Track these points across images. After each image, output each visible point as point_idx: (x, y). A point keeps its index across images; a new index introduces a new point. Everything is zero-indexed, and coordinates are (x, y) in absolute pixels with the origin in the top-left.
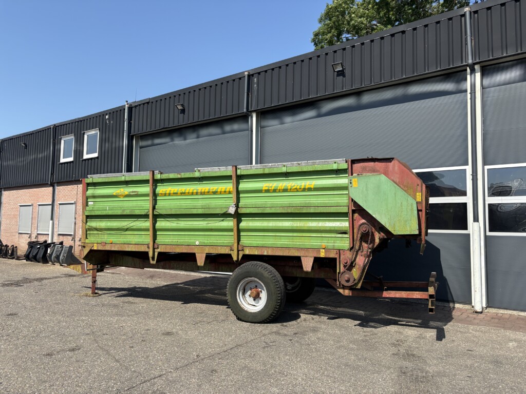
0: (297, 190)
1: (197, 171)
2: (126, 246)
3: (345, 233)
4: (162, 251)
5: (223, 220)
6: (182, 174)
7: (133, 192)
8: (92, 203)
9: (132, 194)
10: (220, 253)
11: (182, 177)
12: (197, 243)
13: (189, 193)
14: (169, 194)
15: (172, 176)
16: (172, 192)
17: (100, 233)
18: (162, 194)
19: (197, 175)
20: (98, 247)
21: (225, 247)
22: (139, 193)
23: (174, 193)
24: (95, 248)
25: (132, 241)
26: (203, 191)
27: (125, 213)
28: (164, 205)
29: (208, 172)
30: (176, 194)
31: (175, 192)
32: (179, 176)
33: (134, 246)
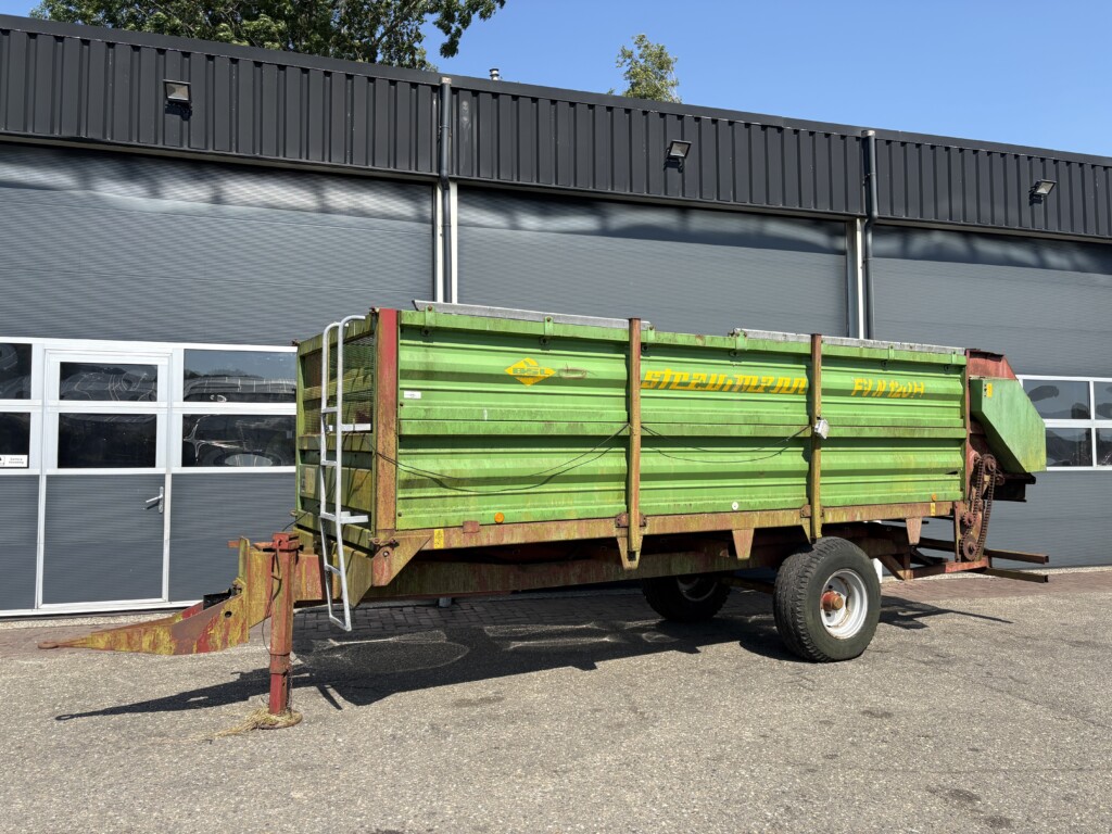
0: (901, 396)
1: (741, 334)
2: (553, 526)
3: (955, 473)
4: (656, 532)
5: (780, 452)
6: (708, 337)
7: (567, 371)
8: (418, 395)
9: (564, 375)
10: (781, 525)
11: (708, 345)
12: (735, 506)
13: (714, 385)
14: (668, 386)
15: (682, 339)
16: (677, 380)
17: (453, 493)
18: (650, 382)
19: (741, 343)
20: (448, 539)
21: (792, 512)
22: (588, 376)
23: (680, 384)
24: (439, 543)
25: (569, 512)
26: (747, 383)
27: (553, 431)
28: (654, 411)
29: (764, 340)
30: (684, 385)
31: (685, 380)
32: (699, 343)
33: (575, 525)
